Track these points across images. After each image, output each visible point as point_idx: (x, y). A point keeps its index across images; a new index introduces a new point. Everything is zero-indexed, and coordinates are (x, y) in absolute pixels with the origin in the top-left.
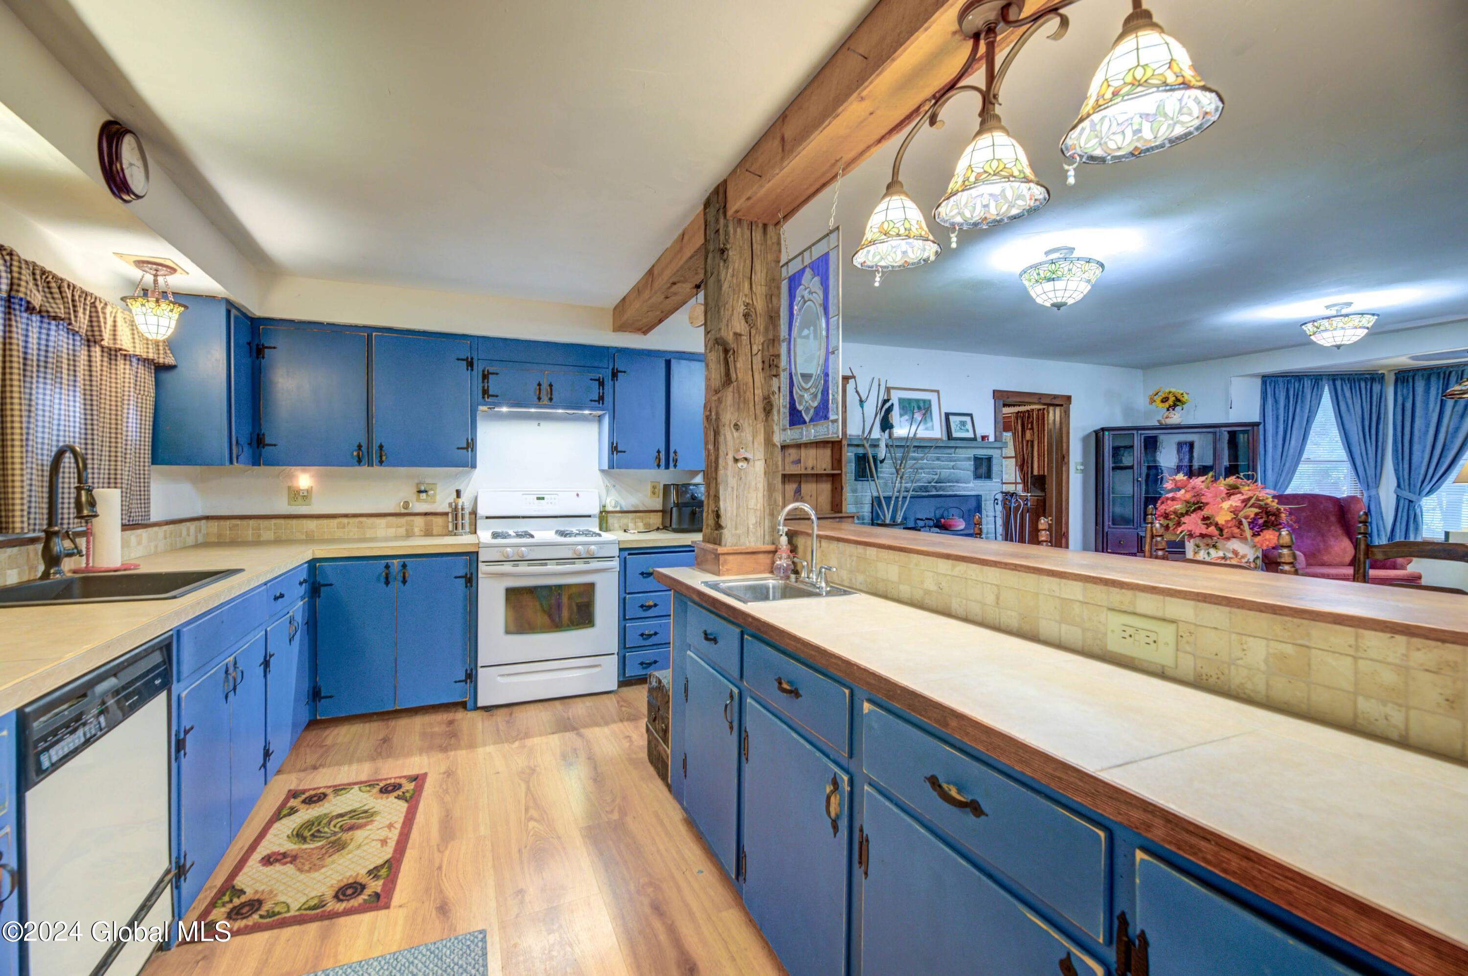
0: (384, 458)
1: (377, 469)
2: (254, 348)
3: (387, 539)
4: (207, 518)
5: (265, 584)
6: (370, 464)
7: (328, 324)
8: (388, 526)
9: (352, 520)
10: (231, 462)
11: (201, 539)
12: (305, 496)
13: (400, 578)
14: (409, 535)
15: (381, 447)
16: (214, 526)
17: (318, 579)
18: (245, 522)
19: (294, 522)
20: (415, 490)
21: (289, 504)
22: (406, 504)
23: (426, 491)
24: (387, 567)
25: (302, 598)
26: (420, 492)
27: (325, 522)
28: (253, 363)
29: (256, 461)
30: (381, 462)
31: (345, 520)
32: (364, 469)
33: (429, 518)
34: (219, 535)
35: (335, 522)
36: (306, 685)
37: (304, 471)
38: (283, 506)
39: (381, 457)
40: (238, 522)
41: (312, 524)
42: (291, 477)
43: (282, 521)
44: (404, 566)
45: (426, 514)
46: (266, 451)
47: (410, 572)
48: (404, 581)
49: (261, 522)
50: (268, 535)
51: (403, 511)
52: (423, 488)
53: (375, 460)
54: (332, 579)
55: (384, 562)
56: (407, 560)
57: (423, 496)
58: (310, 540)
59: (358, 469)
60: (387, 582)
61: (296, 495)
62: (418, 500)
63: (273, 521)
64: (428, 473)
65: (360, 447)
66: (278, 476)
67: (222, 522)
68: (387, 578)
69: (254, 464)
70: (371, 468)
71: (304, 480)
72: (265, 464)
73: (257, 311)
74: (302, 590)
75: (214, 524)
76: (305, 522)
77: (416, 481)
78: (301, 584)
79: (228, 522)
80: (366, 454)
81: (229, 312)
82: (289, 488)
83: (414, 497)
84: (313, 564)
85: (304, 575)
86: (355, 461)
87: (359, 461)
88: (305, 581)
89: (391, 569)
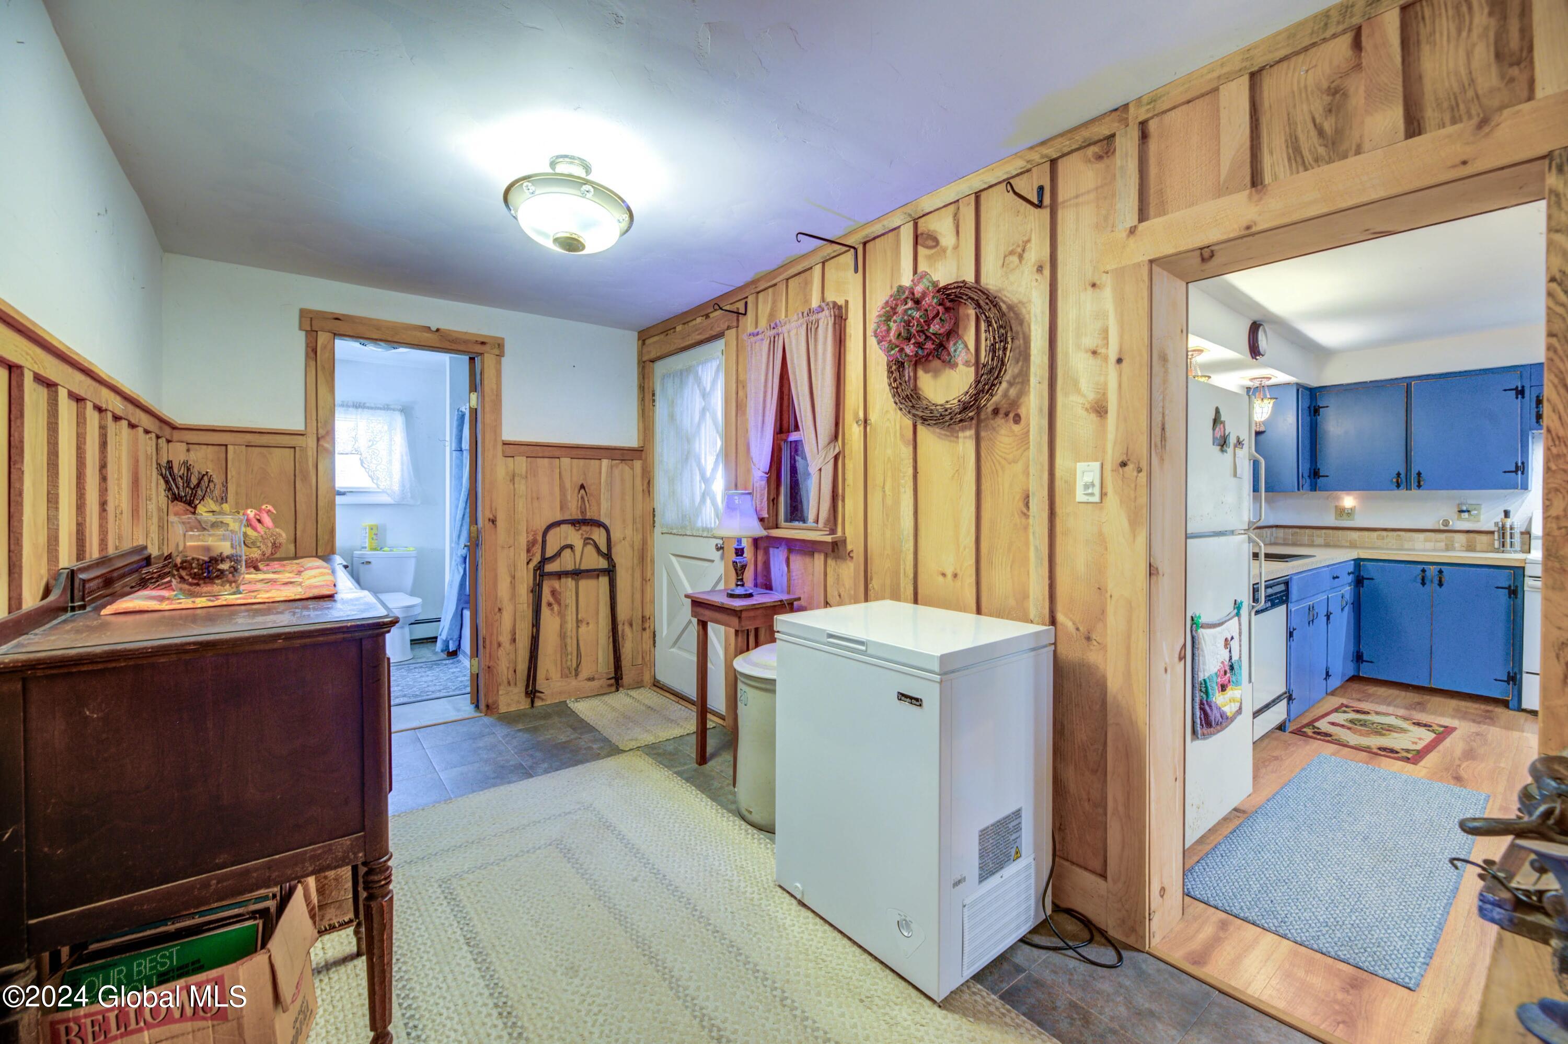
0: (1422, 483)
1: (1415, 492)
2: (1312, 409)
3: (1424, 550)
4: (1277, 526)
5: (1328, 566)
6: (1408, 488)
7: (1371, 382)
8: (1426, 540)
9: (1390, 534)
10: (1298, 489)
11: (1273, 540)
12: (1350, 513)
13: (1436, 581)
14: (1449, 548)
15: (1419, 474)
16: (1281, 532)
17: (1362, 573)
18: (1302, 531)
19: (1340, 532)
20: (1457, 510)
21: (1336, 519)
22: (1446, 523)
23: (1468, 511)
24: (1424, 571)
25: (1350, 584)
26: (1461, 511)
27: (1366, 533)
28: (1311, 420)
29: (1314, 488)
30: (1419, 486)
31: (1384, 533)
32: (1403, 492)
33: (1472, 535)
34: (1285, 539)
35: (1375, 534)
36: (1351, 648)
37: (1348, 494)
38: (1331, 521)
39: (1419, 482)
40: (1298, 530)
41: (1355, 535)
42: (1338, 499)
43: (1331, 531)
44: (1441, 572)
45: (1468, 532)
46: (1321, 481)
47: (1446, 577)
48: (1441, 584)
49: (1314, 531)
50: (1320, 541)
51: (1442, 528)
52: (1464, 508)
53: (1414, 484)
54: (1373, 574)
55: (1420, 567)
56: (1443, 568)
57: (1466, 515)
58: (1353, 545)
59: (1397, 492)
60: (1423, 583)
61: (1341, 512)
62: (1460, 518)
63: (1324, 531)
64: (1470, 496)
65: (1399, 474)
66: (1327, 498)
67: (1286, 530)
68: (1423, 579)
69: (1311, 490)
70: (1409, 492)
71: (1349, 501)
72: (1320, 490)
73: (1314, 384)
74: (1350, 578)
75: (1281, 531)
76: (1349, 532)
77: (1458, 502)
78: (1349, 574)
79: (1290, 530)
80: (1404, 480)
81: (1298, 390)
82: (1336, 507)
83: (1456, 515)
84: (1358, 562)
85: (1351, 569)
86: (1394, 486)
87: (1398, 486)
88: (1352, 573)
89: (1427, 573)
